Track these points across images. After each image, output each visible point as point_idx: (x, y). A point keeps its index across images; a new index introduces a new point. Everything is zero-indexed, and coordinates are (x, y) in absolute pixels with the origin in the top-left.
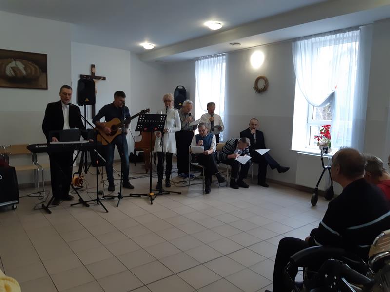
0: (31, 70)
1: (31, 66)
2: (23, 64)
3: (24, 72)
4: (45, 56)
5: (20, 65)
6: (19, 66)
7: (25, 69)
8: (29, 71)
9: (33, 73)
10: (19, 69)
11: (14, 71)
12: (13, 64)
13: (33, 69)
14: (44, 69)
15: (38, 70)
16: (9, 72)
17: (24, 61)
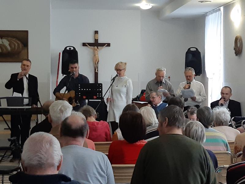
0: (15, 45)
1: (14, 42)
2: (8, 41)
3: (9, 48)
6: (5, 43)
7: (10, 45)
8: (13, 46)
9: (16, 48)
13: (16, 45)
15: (21, 45)
17: (9, 38)
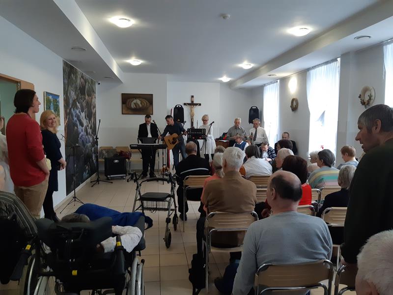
3: (141, 105)
4: (152, 95)
5: (138, 101)
7: (141, 103)
8: (143, 104)
9: (145, 106)
10: (138, 104)
11: (136, 105)
12: (135, 101)
13: (145, 103)
14: (151, 103)
15: (148, 104)
16: (133, 106)
17: (141, 99)
